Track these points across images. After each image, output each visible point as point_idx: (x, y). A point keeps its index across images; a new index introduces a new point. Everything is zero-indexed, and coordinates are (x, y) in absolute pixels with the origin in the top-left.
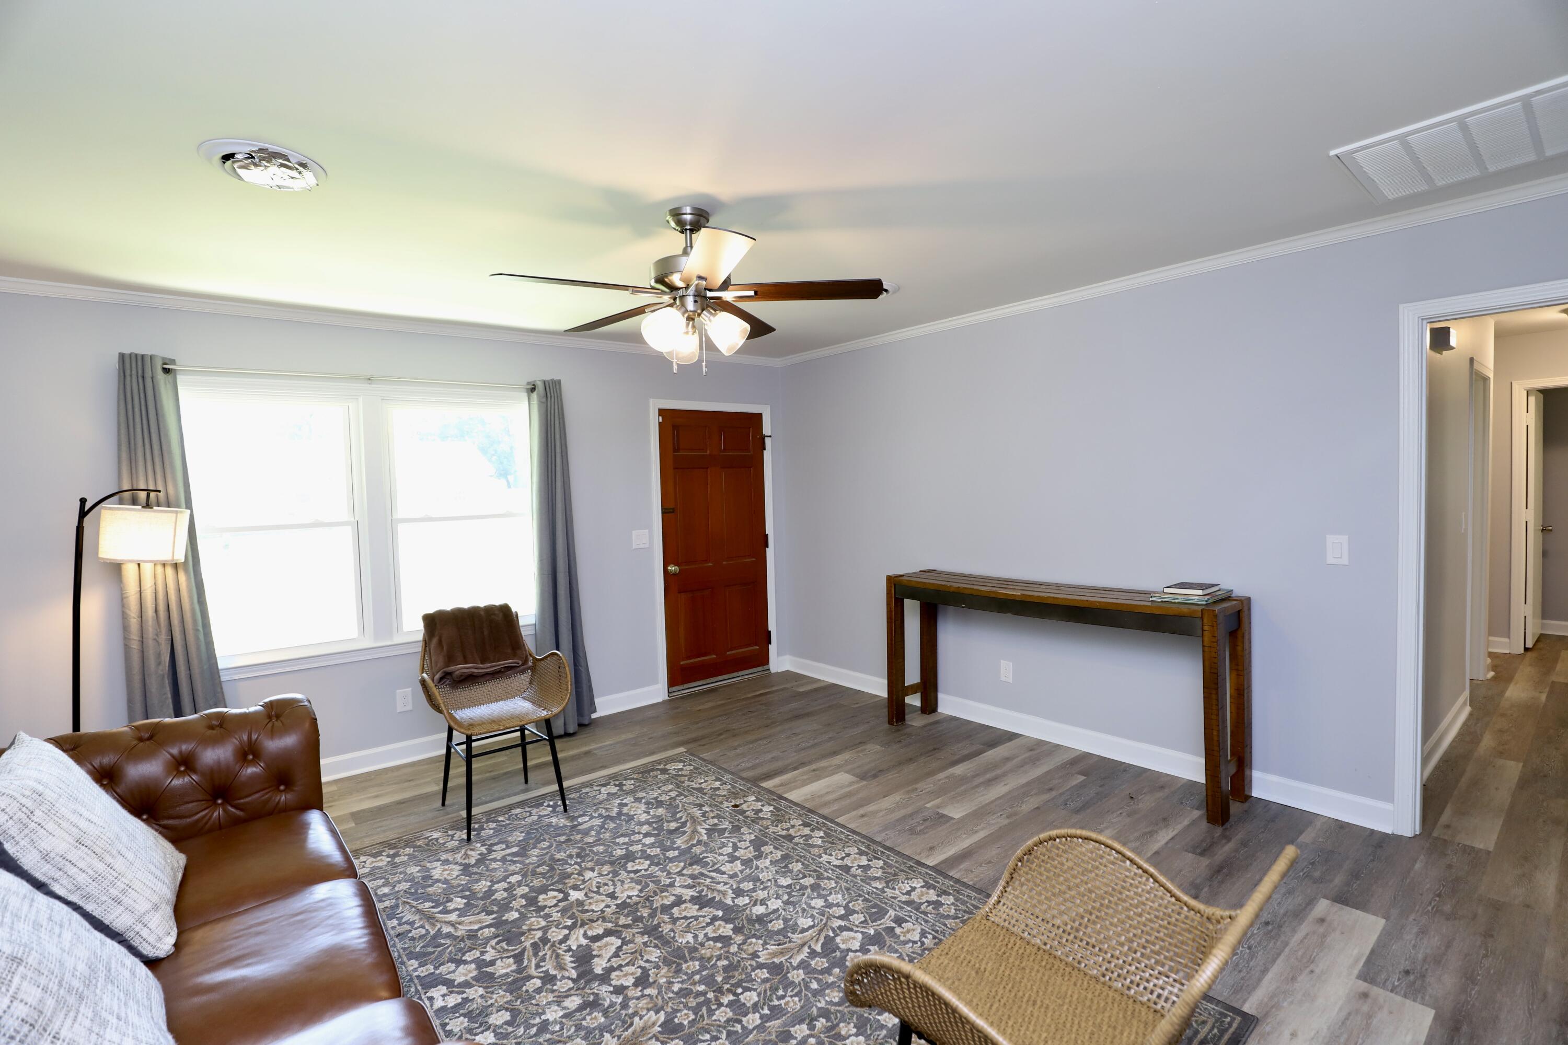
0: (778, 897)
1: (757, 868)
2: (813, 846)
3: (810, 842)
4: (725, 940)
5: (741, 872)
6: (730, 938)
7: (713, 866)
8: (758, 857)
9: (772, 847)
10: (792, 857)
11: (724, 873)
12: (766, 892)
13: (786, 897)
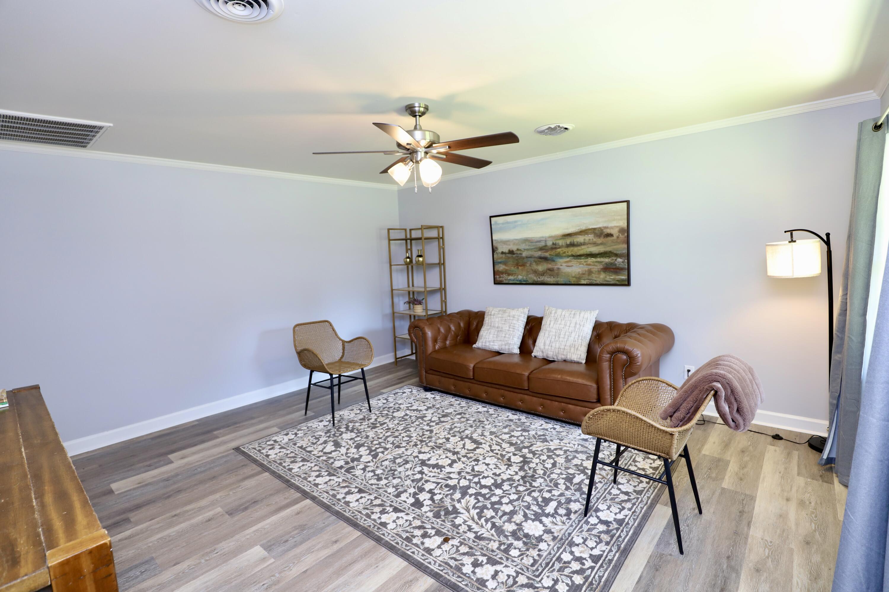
0: (400, 472)
1: (414, 487)
2: (379, 505)
3: (381, 508)
4: (420, 452)
5: (423, 484)
6: (419, 453)
7: (442, 485)
8: (415, 494)
9: (408, 502)
10: (393, 496)
11: (434, 482)
12: (407, 474)
13: (396, 473)
